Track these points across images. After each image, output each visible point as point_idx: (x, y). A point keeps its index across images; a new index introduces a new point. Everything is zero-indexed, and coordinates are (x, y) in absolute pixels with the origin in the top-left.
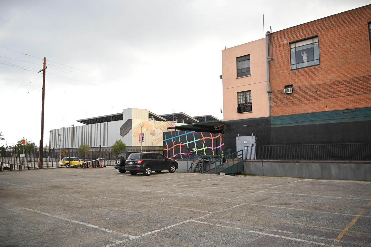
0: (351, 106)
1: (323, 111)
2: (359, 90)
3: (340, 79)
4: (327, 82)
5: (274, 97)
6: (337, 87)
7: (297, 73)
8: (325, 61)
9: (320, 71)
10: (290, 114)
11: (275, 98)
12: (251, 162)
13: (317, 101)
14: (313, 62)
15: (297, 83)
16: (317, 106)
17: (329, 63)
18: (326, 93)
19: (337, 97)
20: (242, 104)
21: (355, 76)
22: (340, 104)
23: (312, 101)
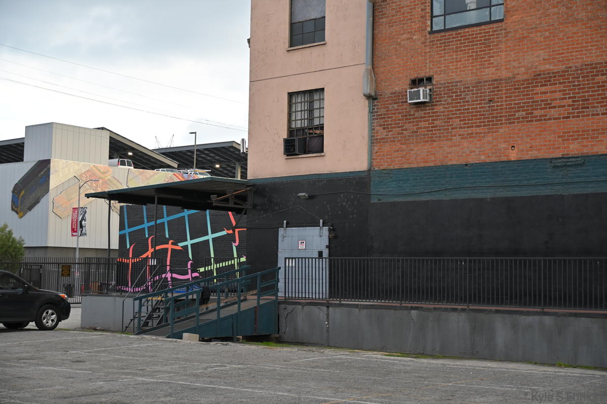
0: (574, 148)
1: (505, 159)
2: (598, 103)
3: (551, 68)
4: (518, 74)
5: (383, 111)
6: (543, 89)
7: (445, 43)
8: (517, 10)
9: (504, 40)
10: (422, 165)
11: (385, 114)
12: (300, 307)
13: (490, 129)
14: (487, 11)
15: (444, 74)
16: (489, 143)
17: (526, 19)
18: (515, 108)
19: (541, 120)
20: (298, 130)
21: (589, 62)
22: (546, 141)
23: (478, 130)
